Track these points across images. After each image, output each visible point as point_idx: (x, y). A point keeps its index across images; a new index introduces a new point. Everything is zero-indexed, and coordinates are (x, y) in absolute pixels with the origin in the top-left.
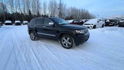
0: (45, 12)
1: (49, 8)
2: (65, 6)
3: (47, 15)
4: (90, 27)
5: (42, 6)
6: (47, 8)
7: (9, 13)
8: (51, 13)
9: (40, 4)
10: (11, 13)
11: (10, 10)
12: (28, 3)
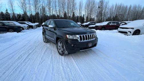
0: (80, 13)
1: (85, 8)
2: (107, 3)
3: (82, 16)
4: (128, 32)
5: (77, 6)
6: (83, 8)
7: (47, 16)
8: (87, 14)
9: (76, 4)
10: (48, 15)
11: (48, 13)
12: (63, 4)
